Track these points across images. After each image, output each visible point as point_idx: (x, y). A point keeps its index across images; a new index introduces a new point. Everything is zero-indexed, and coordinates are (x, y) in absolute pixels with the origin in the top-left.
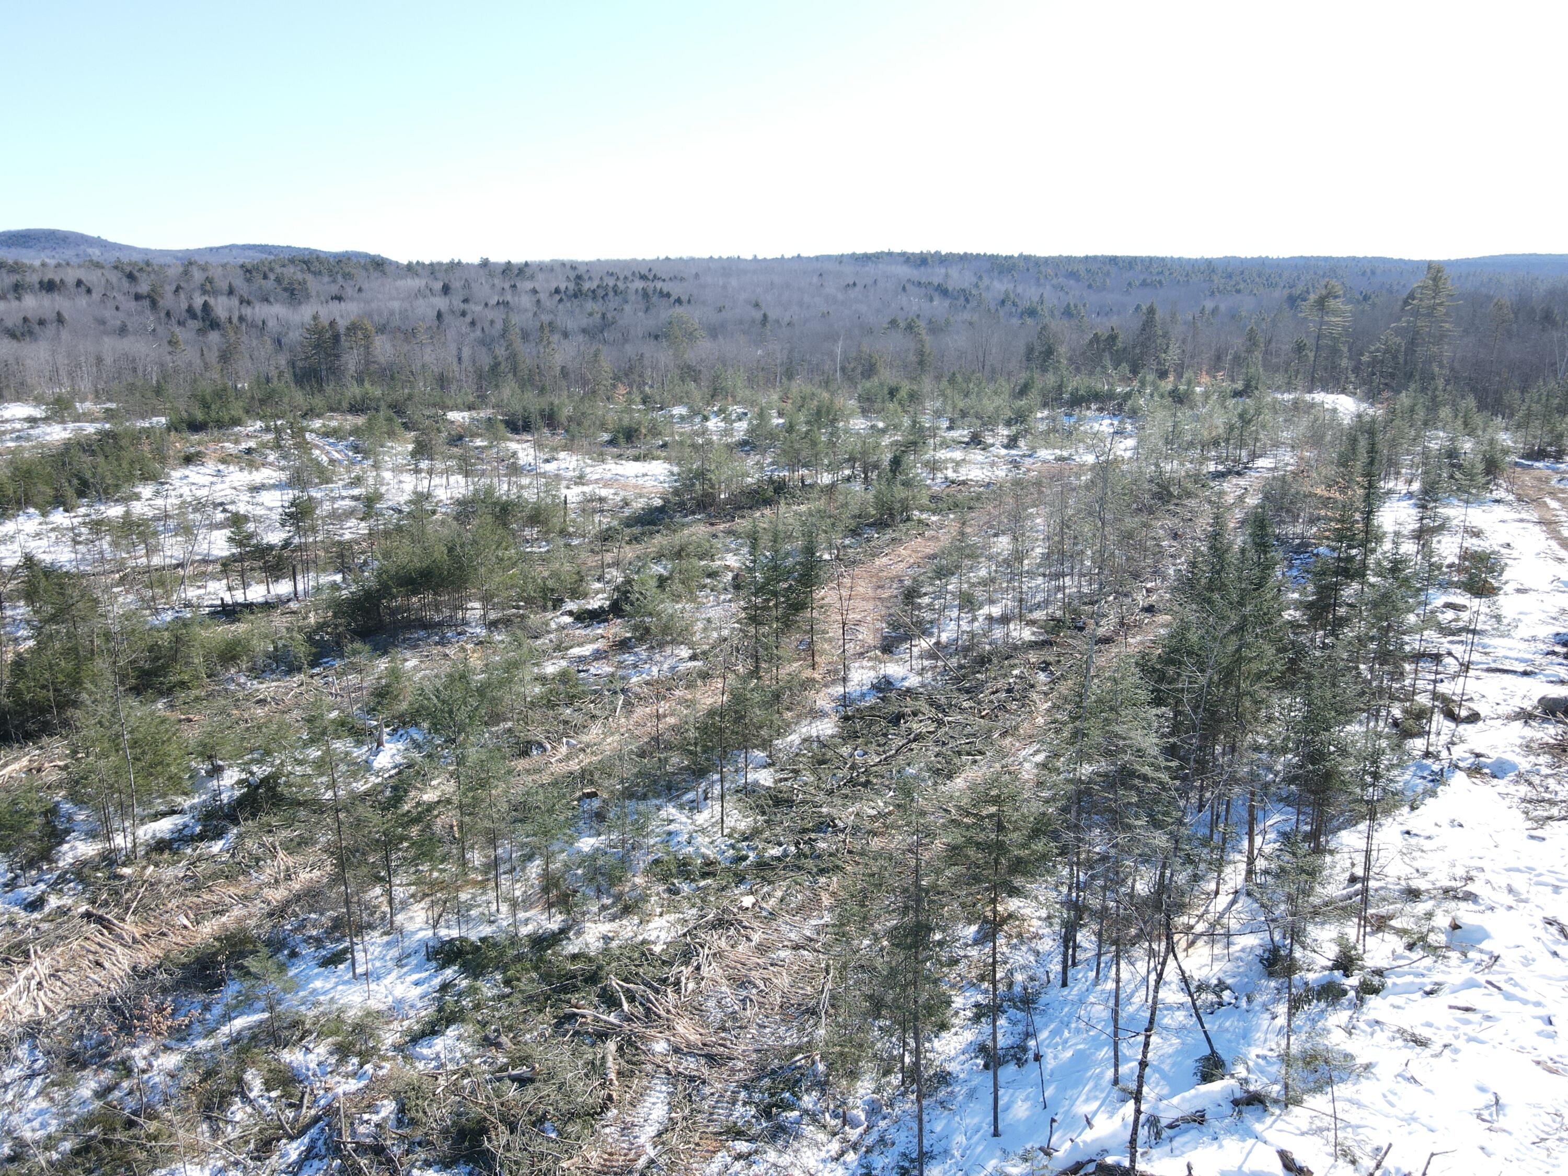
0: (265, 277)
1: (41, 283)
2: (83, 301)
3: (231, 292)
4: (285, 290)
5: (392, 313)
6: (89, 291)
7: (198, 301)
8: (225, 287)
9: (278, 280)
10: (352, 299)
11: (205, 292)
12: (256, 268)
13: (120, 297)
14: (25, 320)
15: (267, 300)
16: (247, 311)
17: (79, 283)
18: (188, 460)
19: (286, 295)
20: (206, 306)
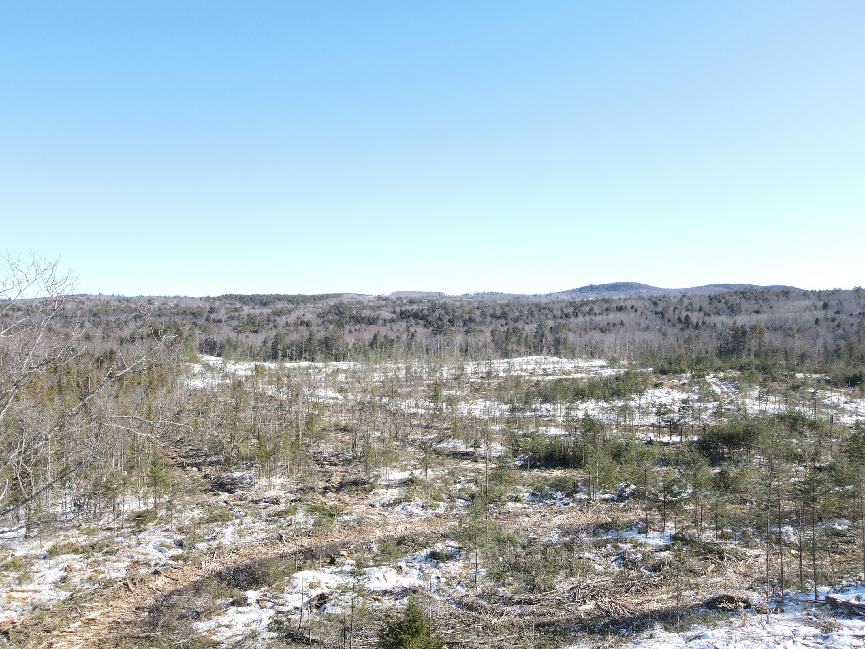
0: (720, 302)
1: (617, 307)
2: (632, 315)
3: (700, 310)
4: (729, 308)
5: (787, 320)
6: (636, 311)
7: (684, 315)
8: (698, 307)
9: (726, 303)
10: (765, 312)
11: (687, 310)
12: (716, 297)
13: (649, 313)
14: (608, 324)
15: (718, 313)
16: (707, 319)
17: (633, 307)
18: (656, 386)
19: (729, 310)
20: (687, 317)
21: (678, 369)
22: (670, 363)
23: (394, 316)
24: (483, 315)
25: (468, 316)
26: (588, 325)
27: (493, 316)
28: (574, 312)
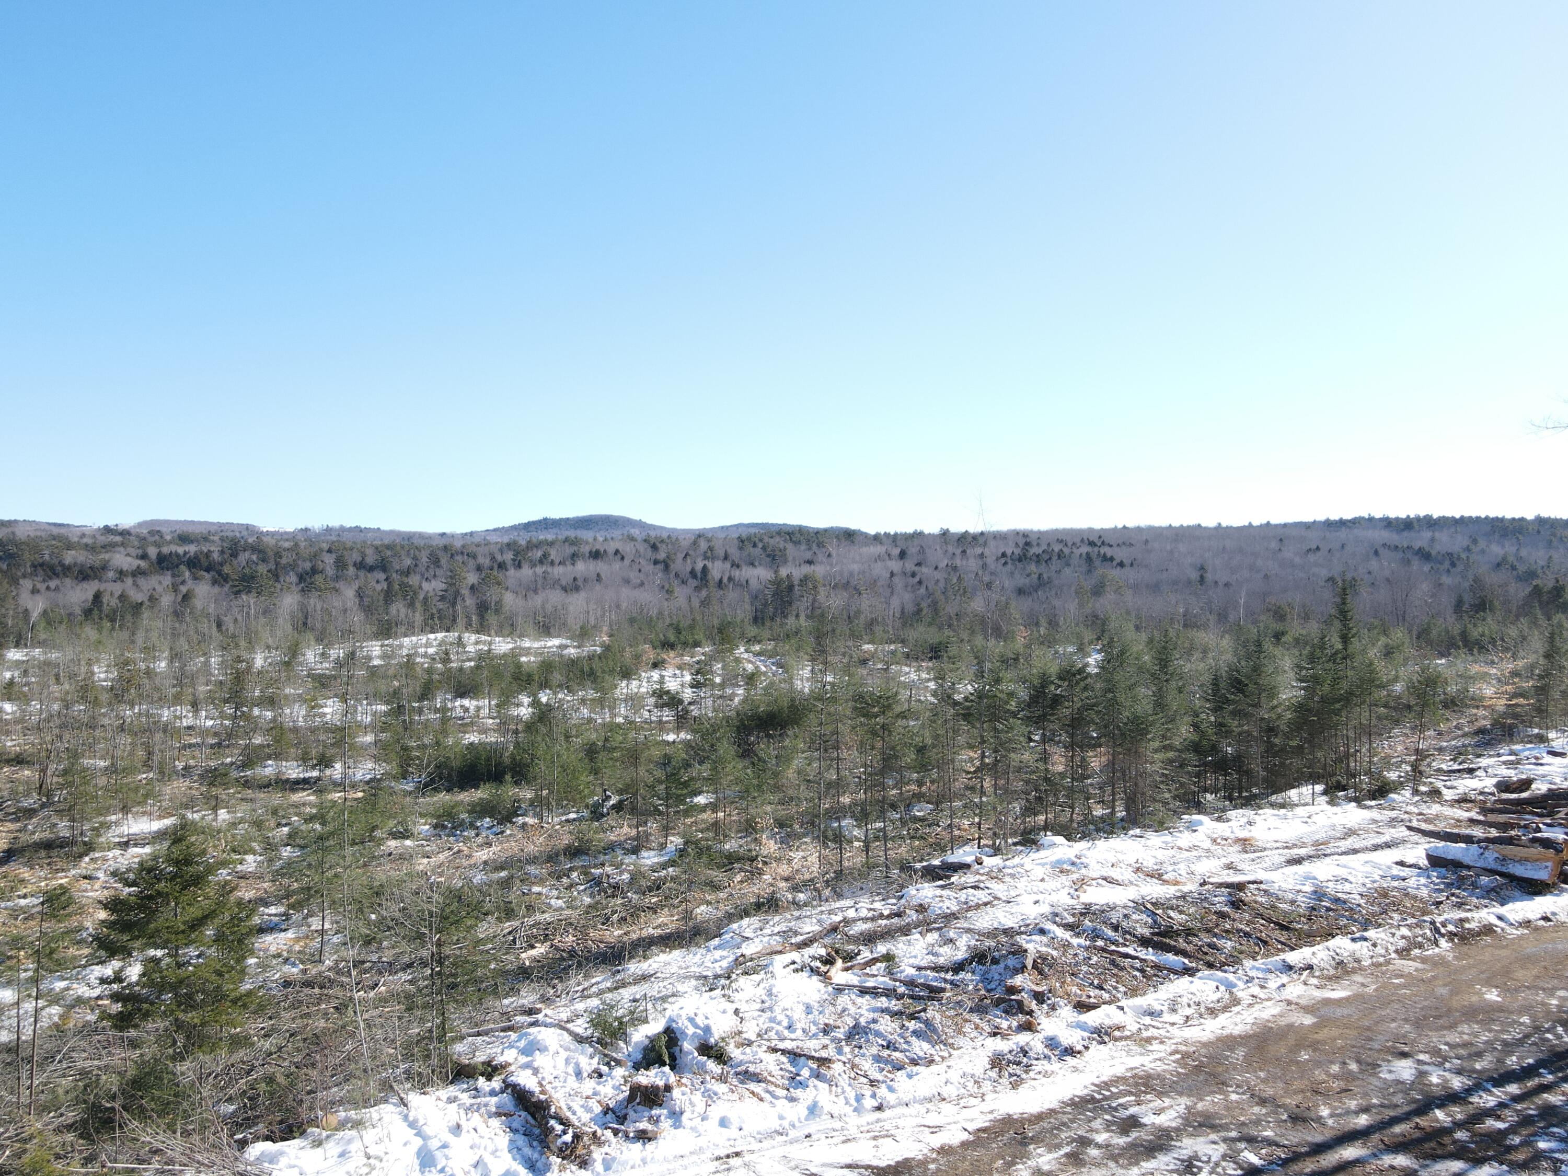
0: (755, 546)
1: (590, 552)
2: (617, 565)
3: (726, 558)
4: (768, 556)
5: (851, 574)
6: (623, 558)
7: (700, 565)
8: (722, 554)
9: (764, 548)
10: (821, 563)
11: (706, 558)
12: (749, 539)
13: (643, 562)
14: (575, 579)
15: (752, 564)
16: (736, 573)
17: (617, 552)
18: (655, 665)
19: (768, 559)
20: (705, 569)
21: (691, 641)
22: (678, 631)
23: (143, 564)
24: (340, 564)
25: (308, 565)
26: (540, 583)
27: (361, 566)
28: (514, 560)
